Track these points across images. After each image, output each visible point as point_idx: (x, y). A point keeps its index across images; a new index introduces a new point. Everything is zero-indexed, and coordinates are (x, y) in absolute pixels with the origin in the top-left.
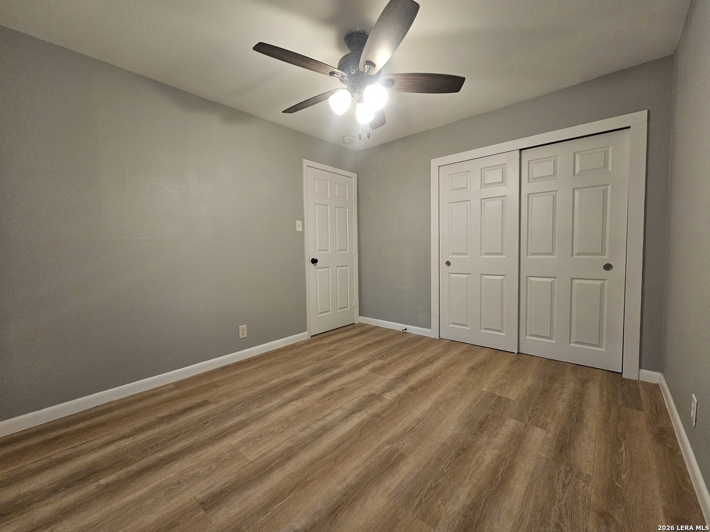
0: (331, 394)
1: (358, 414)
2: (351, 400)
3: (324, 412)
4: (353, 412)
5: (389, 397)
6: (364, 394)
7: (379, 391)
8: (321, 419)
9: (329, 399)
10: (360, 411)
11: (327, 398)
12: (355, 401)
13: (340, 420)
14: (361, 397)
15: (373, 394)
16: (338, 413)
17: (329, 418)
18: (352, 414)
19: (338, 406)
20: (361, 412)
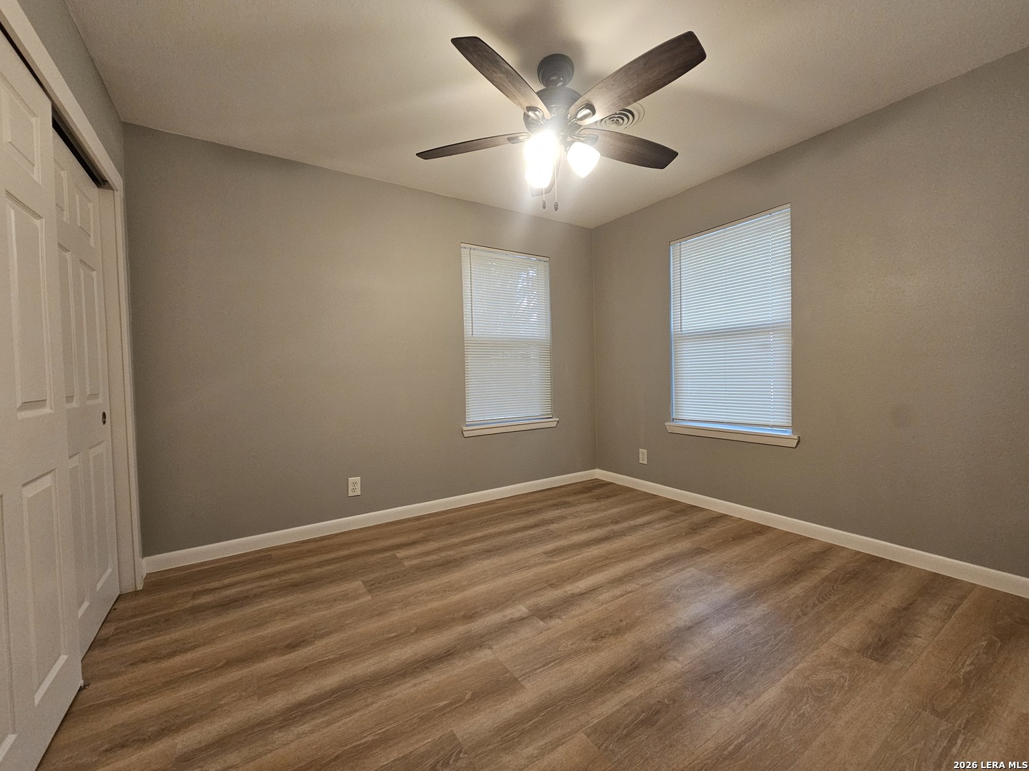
0: (619, 632)
1: (577, 591)
2: (582, 614)
3: (625, 601)
4: (582, 595)
5: (520, 610)
6: (559, 621)
7: (529, 624)
8: (627, 593)
9: (621, 621)
10: (573, 596)
11: (624, 623)
12: (576, 611)
13: (602, 588)
14: (564, 617)
15: (543, 619)
16: (605, 596)
17: (618, 592)
18: (585, 593)
19: (604, 606)
20: (573, 594)
